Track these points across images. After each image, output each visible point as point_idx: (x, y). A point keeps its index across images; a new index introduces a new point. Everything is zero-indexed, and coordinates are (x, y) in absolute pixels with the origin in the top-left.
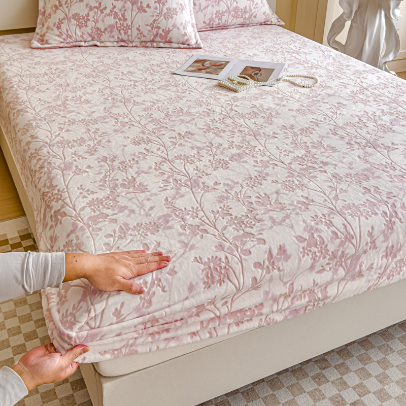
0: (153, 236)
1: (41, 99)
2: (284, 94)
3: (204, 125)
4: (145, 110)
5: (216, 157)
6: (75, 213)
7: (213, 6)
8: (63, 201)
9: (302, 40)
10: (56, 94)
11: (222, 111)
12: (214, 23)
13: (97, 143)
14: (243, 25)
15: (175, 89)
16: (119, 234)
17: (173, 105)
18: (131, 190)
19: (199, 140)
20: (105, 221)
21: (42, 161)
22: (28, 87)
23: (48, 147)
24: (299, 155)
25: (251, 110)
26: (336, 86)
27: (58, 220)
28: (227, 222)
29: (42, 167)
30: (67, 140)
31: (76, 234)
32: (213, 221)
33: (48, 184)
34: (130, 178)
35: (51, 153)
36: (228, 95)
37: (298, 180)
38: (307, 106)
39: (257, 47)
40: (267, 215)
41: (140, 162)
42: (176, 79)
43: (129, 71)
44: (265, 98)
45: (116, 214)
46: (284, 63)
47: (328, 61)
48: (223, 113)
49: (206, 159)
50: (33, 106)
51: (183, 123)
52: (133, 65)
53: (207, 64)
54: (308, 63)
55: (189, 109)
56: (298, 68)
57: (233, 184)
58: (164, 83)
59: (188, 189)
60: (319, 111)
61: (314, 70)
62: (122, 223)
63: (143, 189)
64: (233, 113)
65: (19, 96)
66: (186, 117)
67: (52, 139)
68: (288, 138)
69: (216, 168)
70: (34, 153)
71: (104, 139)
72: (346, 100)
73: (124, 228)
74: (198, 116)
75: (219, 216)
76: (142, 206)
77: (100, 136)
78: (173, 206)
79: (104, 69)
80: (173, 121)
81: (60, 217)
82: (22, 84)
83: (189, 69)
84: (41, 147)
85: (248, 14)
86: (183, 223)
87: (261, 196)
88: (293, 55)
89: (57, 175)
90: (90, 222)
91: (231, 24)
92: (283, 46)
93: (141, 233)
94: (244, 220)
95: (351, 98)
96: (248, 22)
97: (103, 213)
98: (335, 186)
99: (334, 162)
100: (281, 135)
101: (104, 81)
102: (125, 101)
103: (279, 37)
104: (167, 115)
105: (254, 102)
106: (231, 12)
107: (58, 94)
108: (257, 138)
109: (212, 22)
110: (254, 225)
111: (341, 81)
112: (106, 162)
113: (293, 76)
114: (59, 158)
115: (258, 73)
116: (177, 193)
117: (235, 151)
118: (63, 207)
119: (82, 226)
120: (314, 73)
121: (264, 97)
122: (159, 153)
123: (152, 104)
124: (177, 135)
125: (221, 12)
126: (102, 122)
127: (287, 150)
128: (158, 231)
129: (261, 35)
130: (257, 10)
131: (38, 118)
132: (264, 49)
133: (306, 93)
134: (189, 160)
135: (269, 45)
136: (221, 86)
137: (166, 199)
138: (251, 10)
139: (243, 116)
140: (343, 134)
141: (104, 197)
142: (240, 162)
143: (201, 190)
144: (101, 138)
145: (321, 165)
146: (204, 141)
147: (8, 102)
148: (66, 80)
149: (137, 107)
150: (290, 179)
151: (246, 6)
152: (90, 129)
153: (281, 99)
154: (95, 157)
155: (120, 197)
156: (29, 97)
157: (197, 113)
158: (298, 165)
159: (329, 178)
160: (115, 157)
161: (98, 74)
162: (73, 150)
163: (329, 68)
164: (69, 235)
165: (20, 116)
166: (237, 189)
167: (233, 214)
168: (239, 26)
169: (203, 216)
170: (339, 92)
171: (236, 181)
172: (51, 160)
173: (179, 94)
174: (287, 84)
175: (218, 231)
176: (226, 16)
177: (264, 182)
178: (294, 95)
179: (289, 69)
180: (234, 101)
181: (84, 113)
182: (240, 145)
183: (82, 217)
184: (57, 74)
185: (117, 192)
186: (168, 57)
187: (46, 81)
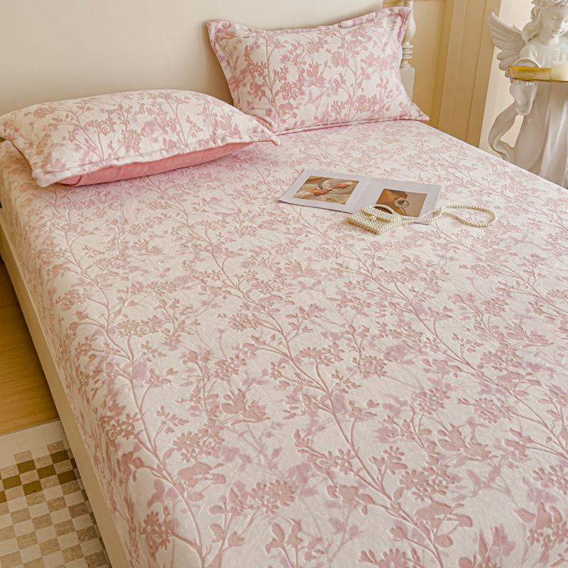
0: (287, 508)
1: (89, 246)
2: (448, 239)
3: (337, 294)
4: (245, 265)
5: (364, 353)
6: (157, 461)
7: (328, 95)
8: (136, 437)
9: (459, 146)
10: (110, 238)
11: (360, 268)
12: (330, 119)
13: (179, 325)
14: (369, 121)
15: (283, 228)
16: (232, 504)
17: (285, 255)
18: (241, 417)
19: (332, 320)
20: (206, 479)
21: (97, 360)
22: (68, 225)
23: (105, 334)
24: (491, 350)
25: (402, 267)
26: (524, 225)
27: (130, 473)
28: (401, 482)
29: (98, 371)
30: (134, 321)
31: (163, 502)
32: (378, 479)
33: (110, 404)
34: (236, 392)
35: (112, 345)
36: (364, 240)
37: (499, 399)
38: (487, 260)
39: (395, 156)
40: (464, 468)
41: (247, 361)
42: (284, 210)
43: (213, 196)
44: (421, 246)
45: (222, 465)
46: (439, 184)
47: (503, 183)
48: (362, 271)
49: (349, 356)
50: (78, 259)
51: (304, 288)
52: (219, 187)
53: (326, 185)
54: (474, 185)
55: (309, 264)
56: (461, 192)
57: (398, 406)
58: (266, 218)
59: (329, 415)
60: (507, 269)
61: (485, 198)
62: (233, 482)
63: (258, 414)
64: (376, 272)
65: (55, 241)
66: (307, 279)
67: (110, 320)
68: (469, 318)
69: (366, 375)
70: (83, 344)
71: (188, 318)
72: (544, 250)
73: (239, 494)
74: (325, 276)
75: (386, 470)
76: (261, 449)
77: (182, 314)
78: (310, 448)
79: (176, 194)
80: (289, 285)
81: (133, 468)
82: (58, 221)
83: (302, 193)
84: (94, 335)
85: (378, 106)
86: (330, 482)
87: (447, 430)
88: (451, 170)
89: (124, 386)
90: (183, 481)
91: (354, 119)
92: (433, 155)
93: (265, 503)
94: (428, 476)
95: (550, 247)
96: (377, 116)
97: (201, 463)
98: (559, 410)
99: (547, 365)
100: (456, 313)
101: (179, 214)
102: (214, 250)
103: (425, 141)
104: (279, 275)
105: (406, 252)
106: (354, 103)
107: (112, 237)
108: (421, 317)
109: (326, 117)
110: (447, 488)
111: (530, 216)
112: (196, 363)
113: (455, 207)
114: (124, 354)
115: (403, 201)
116: (313, 423)
117: (390, 341)
118: (137, 448)
119: (171, 490)
120: (487, 202)
121: (418, 243)
122: (275, 343)
123: (254, 255)
124: (297, 311)
125: (339, 104)
126: (183, 288)
127: (471, 340)
128: (293, 499)
129: (398, 137)
130: (390, 99)
131: (87, 280)
132: (406, 160)
133: (481, 237)
134: (323, 357)
135: (413, 155)
136: (352, 223)
137: (297, 435)
138: (382, 100)
139: (392, 277)
140: (551, 311)
141: (200, 431)
142: (402, 362)
143: (351, 416)
144: (184, 317)
145: (529, 370)
146: (342, 323)
147: (38, 249)
148: (123, 214)
149: (231, 259)
150: (485, 396)
151: (375, 95)
152: (166, 300)
153: (445, 247)
154: (178, 352)
155: (225, 429)
156: (70, 243)
157: (322, 271)
158: (493, 369)
159: (546, 395)
160: (209, 353)
161: (169, 202)
162: (143, 340)
163: (508, 193)
164: (150, 503)
165: (59, 276)
166: (406, 415)
167: (408, 465)
168: (364, 122)
169: (361, 469)
170: (530, 235)
171: (401, 399)
172: (112, 360)
173: (291, 237)
174: (449, 220)
175: (390, 499)
176: (346, 109)
177: (446, 401)
178: (463, 240)
179: (448, 195)
180: (376, 251)
181: (155, 271)
182: (398, 330)
183: (169, 471)
184: (109, 203)
185: (219, 420)
186: (267, 173)
187: (93, 214)
